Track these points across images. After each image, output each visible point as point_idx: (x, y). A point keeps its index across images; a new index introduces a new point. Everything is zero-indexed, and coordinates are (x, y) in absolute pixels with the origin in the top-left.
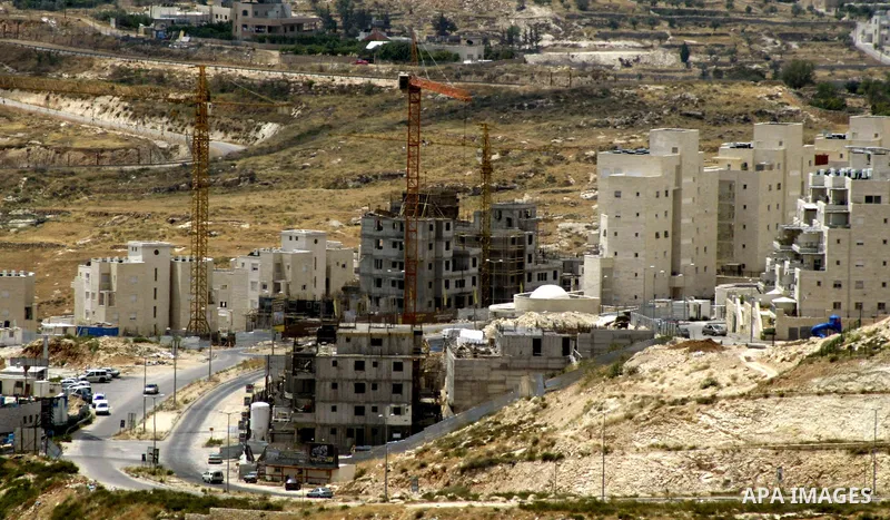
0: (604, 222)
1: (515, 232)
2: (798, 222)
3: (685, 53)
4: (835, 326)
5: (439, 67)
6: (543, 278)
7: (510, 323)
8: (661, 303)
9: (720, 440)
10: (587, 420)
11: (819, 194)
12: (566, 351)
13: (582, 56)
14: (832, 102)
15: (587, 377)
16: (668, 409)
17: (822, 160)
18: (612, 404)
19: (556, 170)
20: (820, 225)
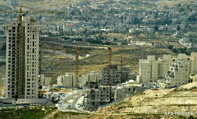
0: (140, 70)
1: (126, 71)
2: (170, 70)
3: (153, 44)
4: (176, 86)
5: (114, 46)
6: (130, 79)
7: (125, 86)
8: (149, 83)
9: (158, 104)
10: (137, 101)
11: (174, 66)
12: (134, 90)
13: (137, 44)
14: (176, 52)
15: (137, 94)
16: (150, 99)
17: (174, 60)
18: (141, 99)
19: (133, 62)
20: (173, 71)
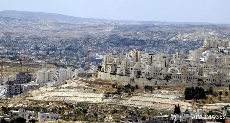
0: (38, 76)
1: (30, 76)
2: (55, 77)
3: (46, 61)
4: (58, 86)
5: (24, 62)
6: (32, 80)
7: (29, 84)
8: (43, 83)
9: (47, 95)
10: (36, 93)
11: (57, 74)
12: (34, 87)
13: (37, 61)
14: (58, 66)
15: (36, 89)
16: (43, 92)
17: (57, 71)
18: (38, 92)
19: (34, 71)
20: (57, 77)
